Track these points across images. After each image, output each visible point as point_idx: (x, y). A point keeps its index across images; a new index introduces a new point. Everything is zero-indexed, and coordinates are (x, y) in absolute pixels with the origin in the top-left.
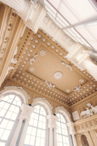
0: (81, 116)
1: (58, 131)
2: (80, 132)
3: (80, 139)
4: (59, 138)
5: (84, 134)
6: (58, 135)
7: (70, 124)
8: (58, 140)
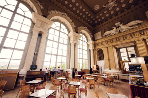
0: (104, 35)
1: (79, 46)
2: (98, 47)
3: (97, 52)
4: (79, 51)
5: (102, 49)
6: (79, 49)
7: (91, 42)
8: (79, 52)
